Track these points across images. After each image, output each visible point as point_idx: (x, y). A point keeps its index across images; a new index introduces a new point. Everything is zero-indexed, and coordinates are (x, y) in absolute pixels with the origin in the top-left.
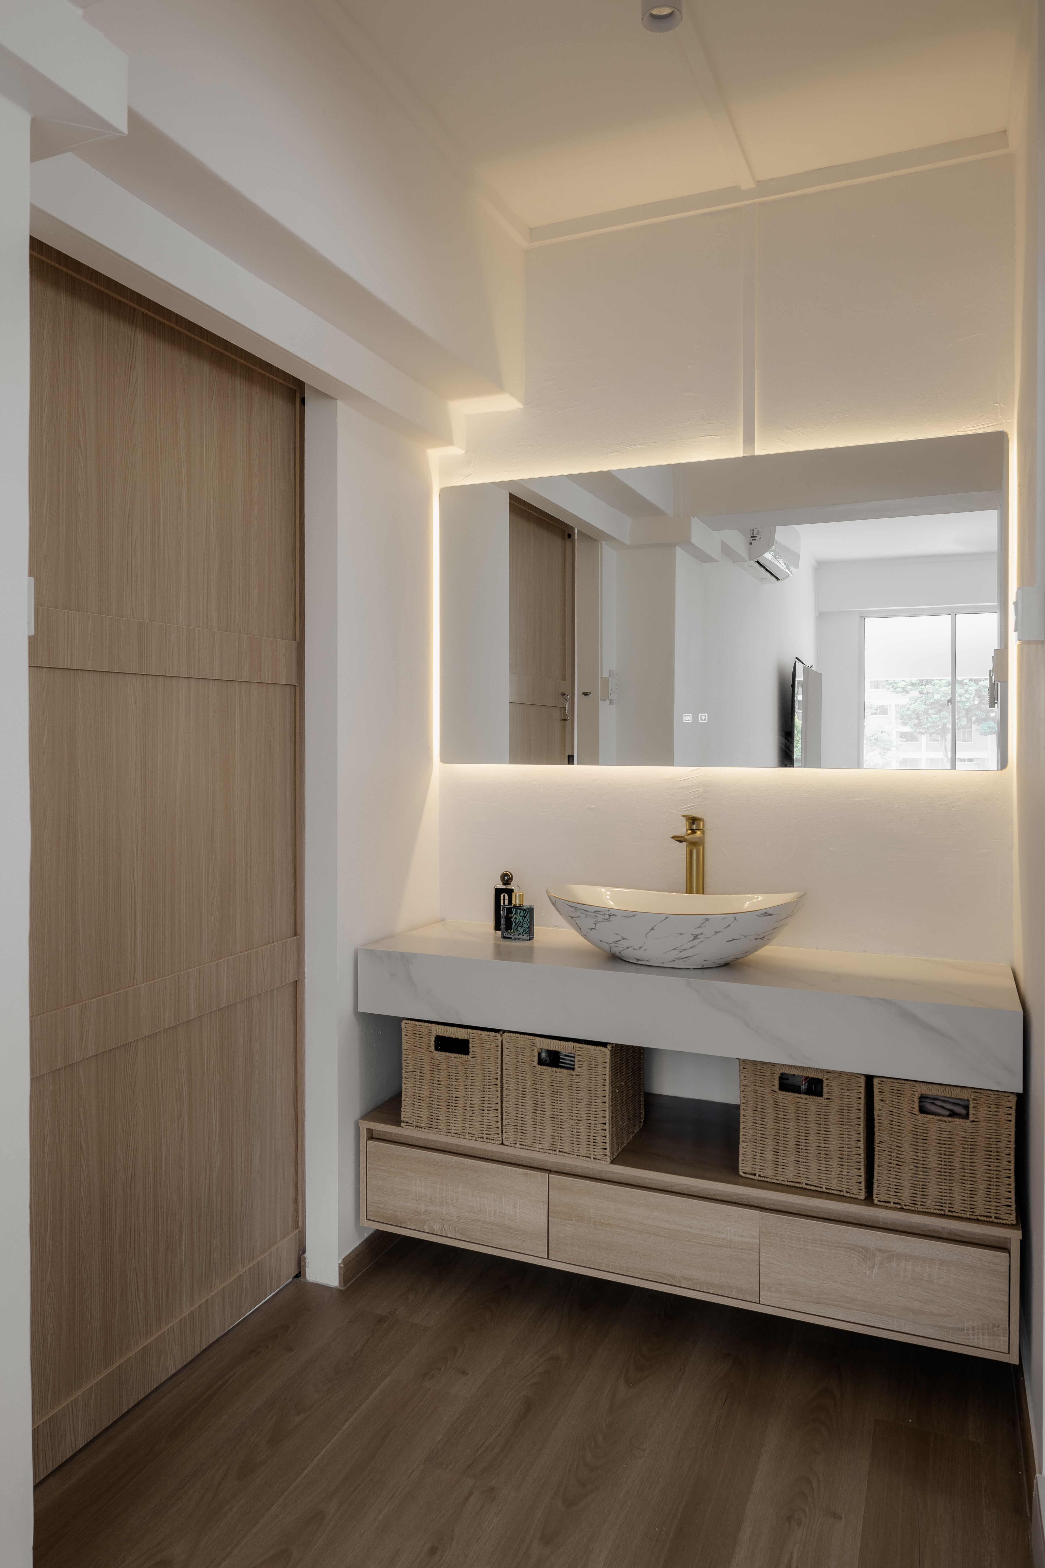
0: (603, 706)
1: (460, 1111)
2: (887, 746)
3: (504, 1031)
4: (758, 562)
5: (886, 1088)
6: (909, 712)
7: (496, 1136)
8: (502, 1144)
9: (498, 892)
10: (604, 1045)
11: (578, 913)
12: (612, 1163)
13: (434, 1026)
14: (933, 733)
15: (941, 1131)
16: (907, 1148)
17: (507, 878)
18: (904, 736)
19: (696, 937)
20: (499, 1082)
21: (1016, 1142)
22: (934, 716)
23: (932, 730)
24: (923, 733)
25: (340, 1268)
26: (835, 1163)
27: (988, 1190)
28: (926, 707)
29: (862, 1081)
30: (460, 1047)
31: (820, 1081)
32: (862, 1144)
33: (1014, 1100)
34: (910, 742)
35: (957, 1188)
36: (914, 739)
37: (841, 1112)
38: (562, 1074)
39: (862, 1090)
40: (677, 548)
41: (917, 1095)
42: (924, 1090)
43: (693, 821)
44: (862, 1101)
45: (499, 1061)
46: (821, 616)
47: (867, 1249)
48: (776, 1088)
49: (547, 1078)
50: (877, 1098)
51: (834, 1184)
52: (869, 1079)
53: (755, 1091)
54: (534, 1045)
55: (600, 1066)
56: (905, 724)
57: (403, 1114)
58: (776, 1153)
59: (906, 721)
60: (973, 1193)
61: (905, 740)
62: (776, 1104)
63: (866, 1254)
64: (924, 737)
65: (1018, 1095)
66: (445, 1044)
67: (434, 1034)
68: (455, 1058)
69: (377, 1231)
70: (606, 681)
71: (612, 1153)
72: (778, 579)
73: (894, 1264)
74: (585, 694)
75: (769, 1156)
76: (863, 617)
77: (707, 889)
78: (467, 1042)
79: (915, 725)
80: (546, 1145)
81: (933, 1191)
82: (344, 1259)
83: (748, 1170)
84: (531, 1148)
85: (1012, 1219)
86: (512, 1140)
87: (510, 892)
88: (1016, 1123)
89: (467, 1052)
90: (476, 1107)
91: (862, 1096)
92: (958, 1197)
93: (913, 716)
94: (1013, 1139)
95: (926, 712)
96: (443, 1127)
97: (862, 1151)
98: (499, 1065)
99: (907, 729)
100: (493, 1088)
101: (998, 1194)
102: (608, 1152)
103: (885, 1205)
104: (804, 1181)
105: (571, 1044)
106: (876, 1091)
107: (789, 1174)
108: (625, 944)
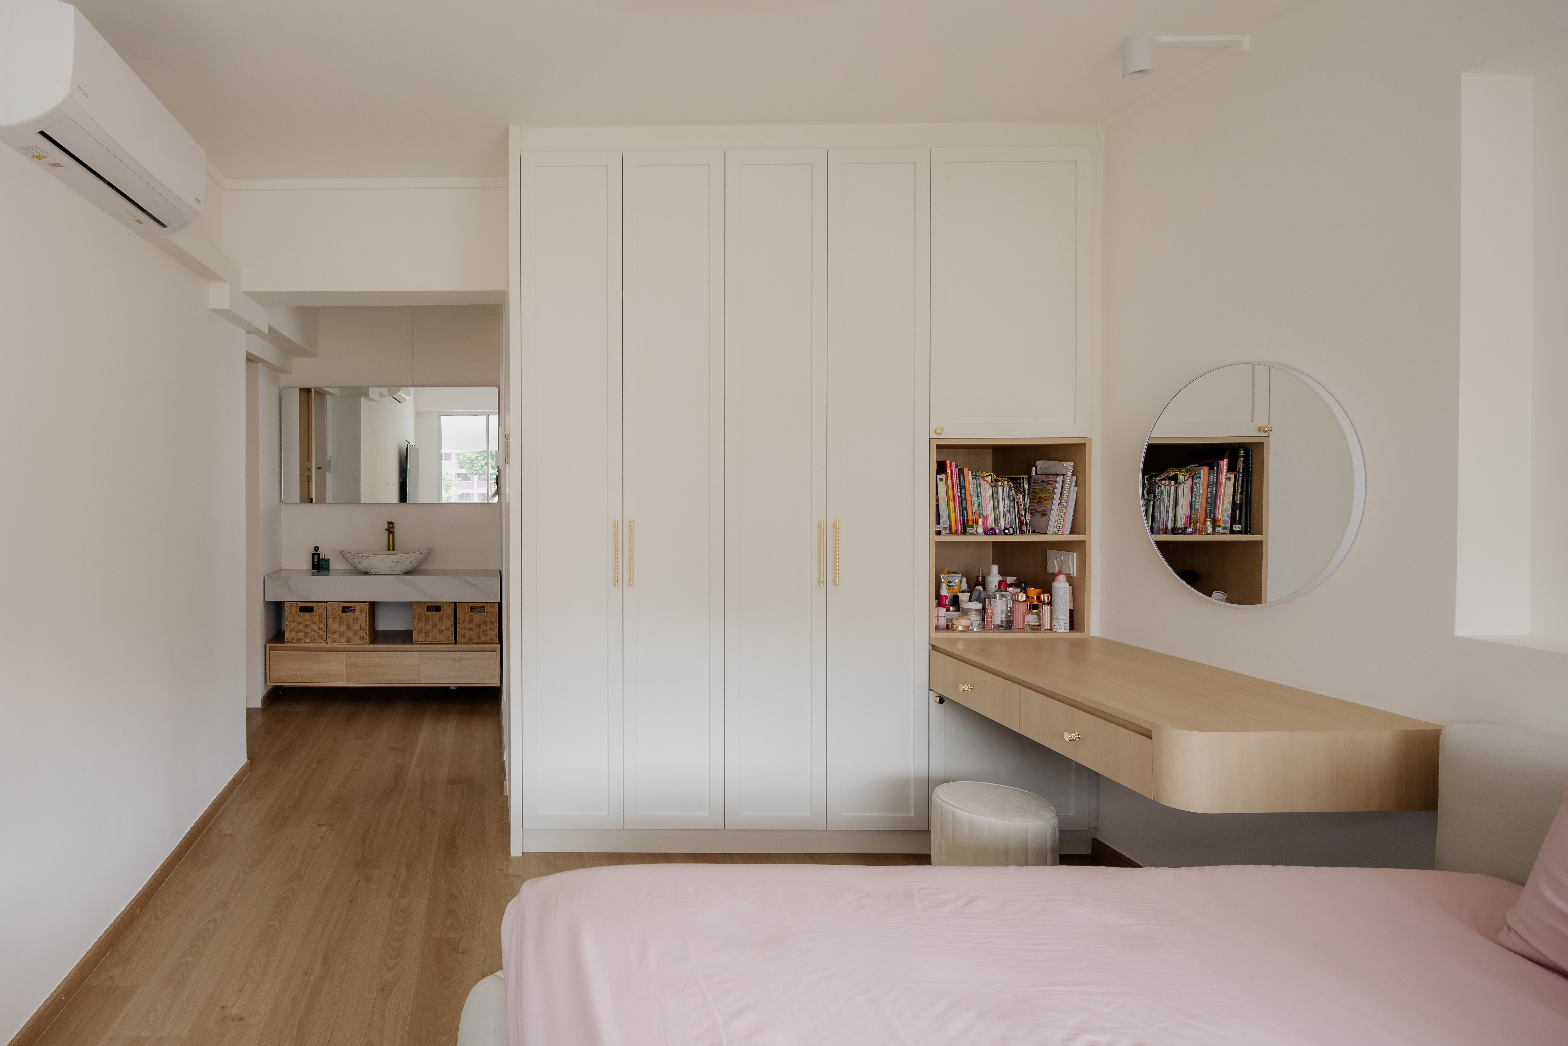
0: (327, 473)
1: (310, 634)
2: (450, 484)
3: (327, 602)
4: (393, 397)
5: (460, 606)
6: (465, 459)
7: (324, 642)
8: (327, 644)
9: (313, 554)
10: (366, 602)
11: (355, 557)
12: (369, 644)
13: (299, 603)
14: (482, 474)
15: (477, 617)
16: (467, 624)
17: (316, 549)
18: (460, 476)
19: (398, 562)
20: (325, 621)
21: (499, 618)
22: (481, 461)
23: (481, 472)
24: (475, 474)
25: (262, 700)
26: (444, 633)
27: (491, 634)
28: (476, 455)
29: (453, 604)
30: (310, 609)
31: (440, 607)
32: (453, 625)
33: (498, 604)
34: (465, 481)
35: (482, 634)
36: (468, 478)
37: (446, 616)
38: (350, 615)
39: (453, 608)
40: (362, 398)
41: (470, 607)
42: (472, 605)
43: (390, 523)
44: (453, 611)
45: (326, 613)
46: (417, 414)
47: (455, 659)
48: (426, 611)
49: (344, 617)
50: (457, 610)
51: (445, 640)
52: (455, 603)
53: (419, 613)
54: (339, 605)
55: (365, 611)
56: (462, 468)
57: (286, 638)
58: (426, 633)
59: (462, 465)
60: (486, 635)
61: (462, 479)
62: (425, 616)
63: (455, 660)
64: (475, 477)
65: (499, 602)
66: (303, 609)
67: (299, 606)
68: (308, 614)
69: (274, 686)
70: (329, 462)
71: (369, 641)
72: (400, 402)
73: (463, 662)
74: (319, 468)
75: (423, 634)
76: (440, 415)
77: (395, 549)
78: (313, 607)
79: (469, 468)
80: (344, 641)
81: (475, 637)
82: (263, 697)
83: (416, 640)
84: (339, 643)
85: (498, 641)
86: (330, 642)
87: (319, 554)
88: (499, 612)
89: (312, 611)
90: (316, 632)
91: (453, 610)
92: (482, 637)
93: (467, 461)
94: (497, 617)
95: (476, 458)
96: (302, 641)
97: (453, 628)
98: (326, 615)
99: (463, 471)
100: (323, 623)
101: (493, 634)
102: (368, 640)
103: (461, 643)
104: (435, 641)
105: (354, 603)
106: (457, 607)
107: (430, 639)
108: (372, 567)
